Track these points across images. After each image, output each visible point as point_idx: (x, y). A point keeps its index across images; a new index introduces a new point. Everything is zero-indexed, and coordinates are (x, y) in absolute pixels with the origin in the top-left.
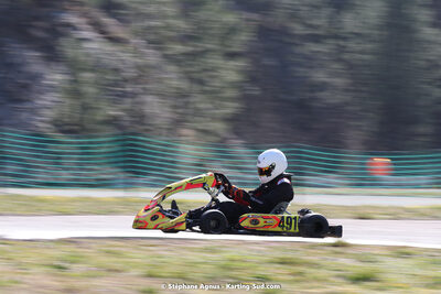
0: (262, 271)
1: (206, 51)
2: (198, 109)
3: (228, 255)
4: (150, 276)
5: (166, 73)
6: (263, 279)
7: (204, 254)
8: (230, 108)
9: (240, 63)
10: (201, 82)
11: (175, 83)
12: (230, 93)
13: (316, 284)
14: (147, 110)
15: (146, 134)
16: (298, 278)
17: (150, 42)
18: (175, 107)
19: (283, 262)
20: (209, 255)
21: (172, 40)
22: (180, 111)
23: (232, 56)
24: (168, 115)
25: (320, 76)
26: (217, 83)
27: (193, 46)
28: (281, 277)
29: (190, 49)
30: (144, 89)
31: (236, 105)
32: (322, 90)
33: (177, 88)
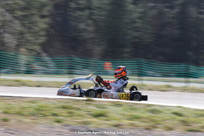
0: (55, 111)
1: (32, 14)
2: (29, 40)
3: (39, 104)
4: (5, 113)
5: (14, 24)
6: (55, 115)
7: (29, 104)
8: (42, 40)
9: (47, 20)
10: (30, 28)
11: (19, 29)
12: (43, 33)
13: (79, 118)
14: (6, 40)
15: (6, 51)
16: (71, 115)
17: (7, 10)
18: (18, 39)
19: (64, 108)
20: (32, 104)
21: (17, 9)
22: (20, 40)
23: (43, 17)
24: (15, 42)
25: (82, 26)
26: (36, 29)
27: (27, 12)
28: (63, 114)
29: (25, 13)
30: (4, 31)
31: (44, 38)
32: (83, 32)
33: (20, 31)
